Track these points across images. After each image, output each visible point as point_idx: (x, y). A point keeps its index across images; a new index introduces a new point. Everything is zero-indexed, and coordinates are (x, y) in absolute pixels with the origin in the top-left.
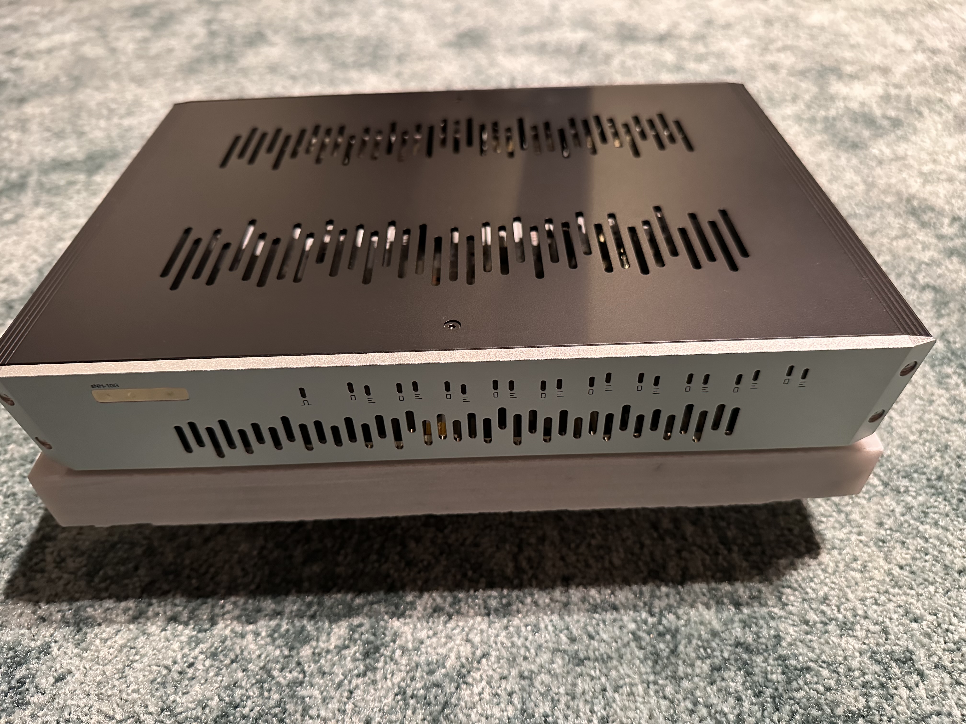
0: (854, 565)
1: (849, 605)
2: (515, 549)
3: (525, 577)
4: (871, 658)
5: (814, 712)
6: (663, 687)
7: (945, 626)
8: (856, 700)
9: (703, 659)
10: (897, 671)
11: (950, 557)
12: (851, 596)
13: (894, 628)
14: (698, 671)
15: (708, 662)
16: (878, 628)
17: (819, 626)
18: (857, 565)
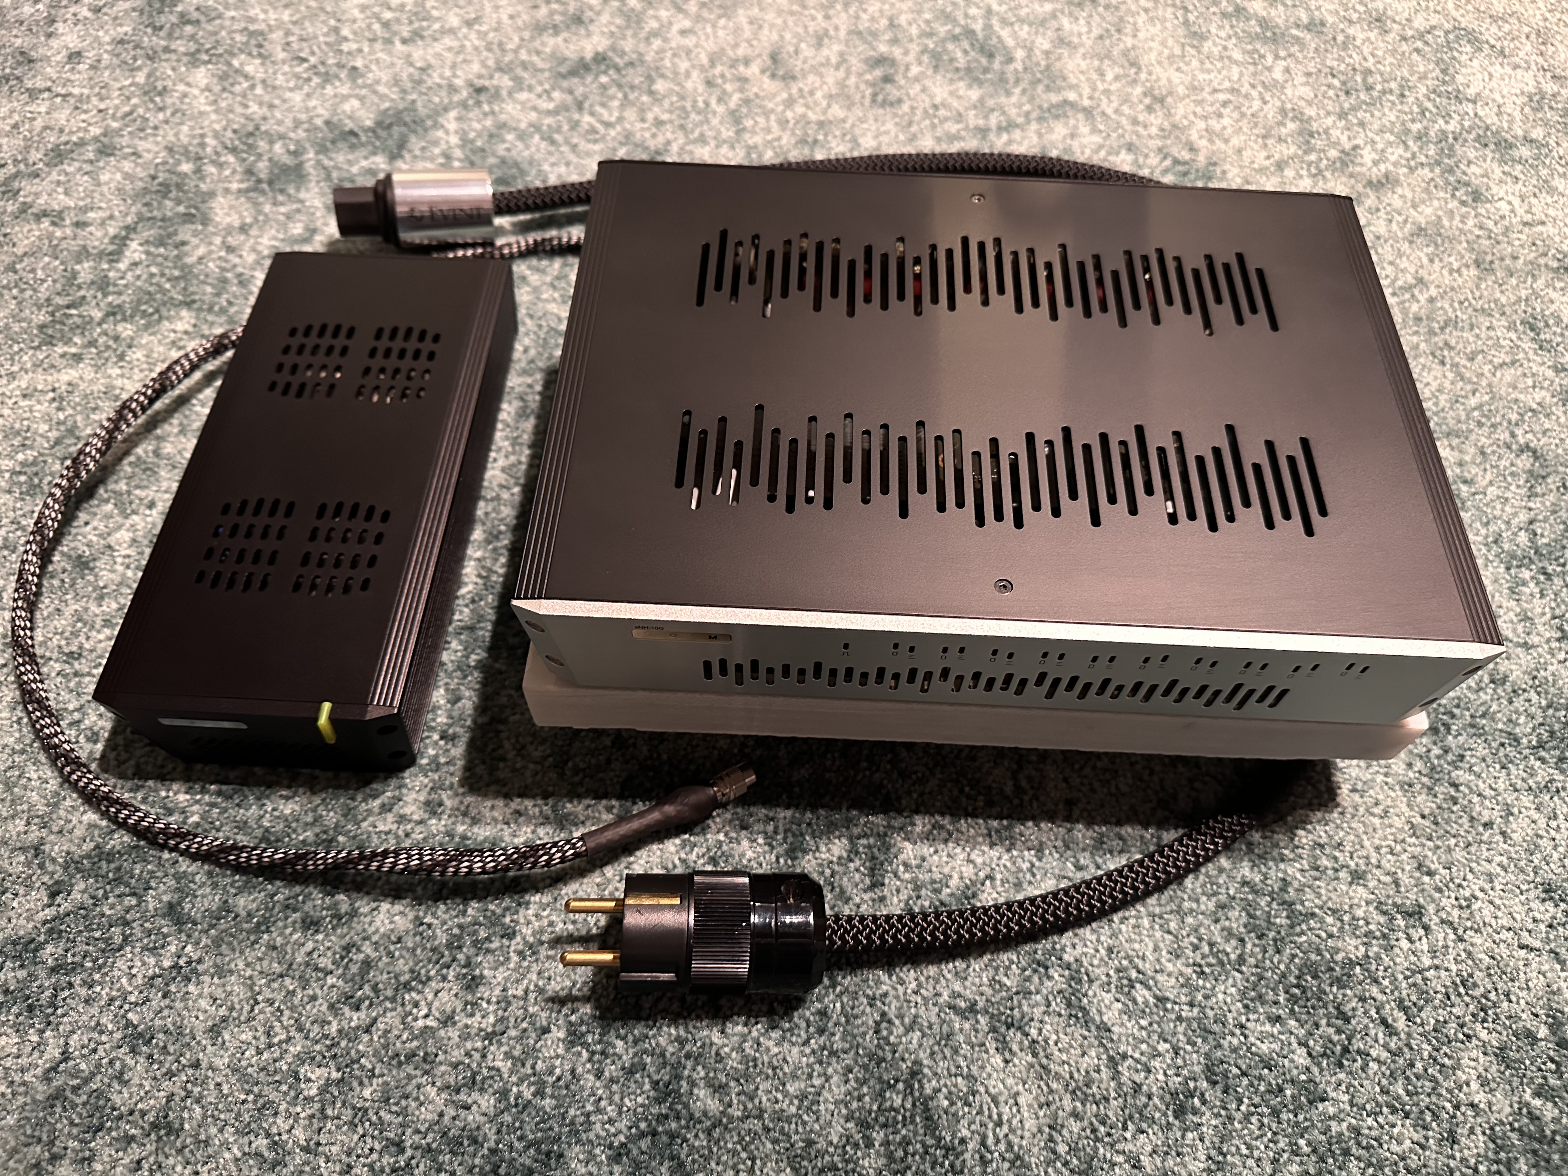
0: (1376, 810)
1: (1364, 853)
2: (1015, 767)
3: (1026, 798)
4: (1377, 908)
5: (1313, 957)
6: (1168, 921)
7: (1457, 881)
8: (1356, 948)
9: (1209, 896)
10: (1402, 923)
11: (1478, 808)
12: (1367, 843)
13: (1405, 879)
14: (1203, 907)
15: (1214, 899)
16: (1388, 879)
17: (1330, 872)
18: (1377, 810)
